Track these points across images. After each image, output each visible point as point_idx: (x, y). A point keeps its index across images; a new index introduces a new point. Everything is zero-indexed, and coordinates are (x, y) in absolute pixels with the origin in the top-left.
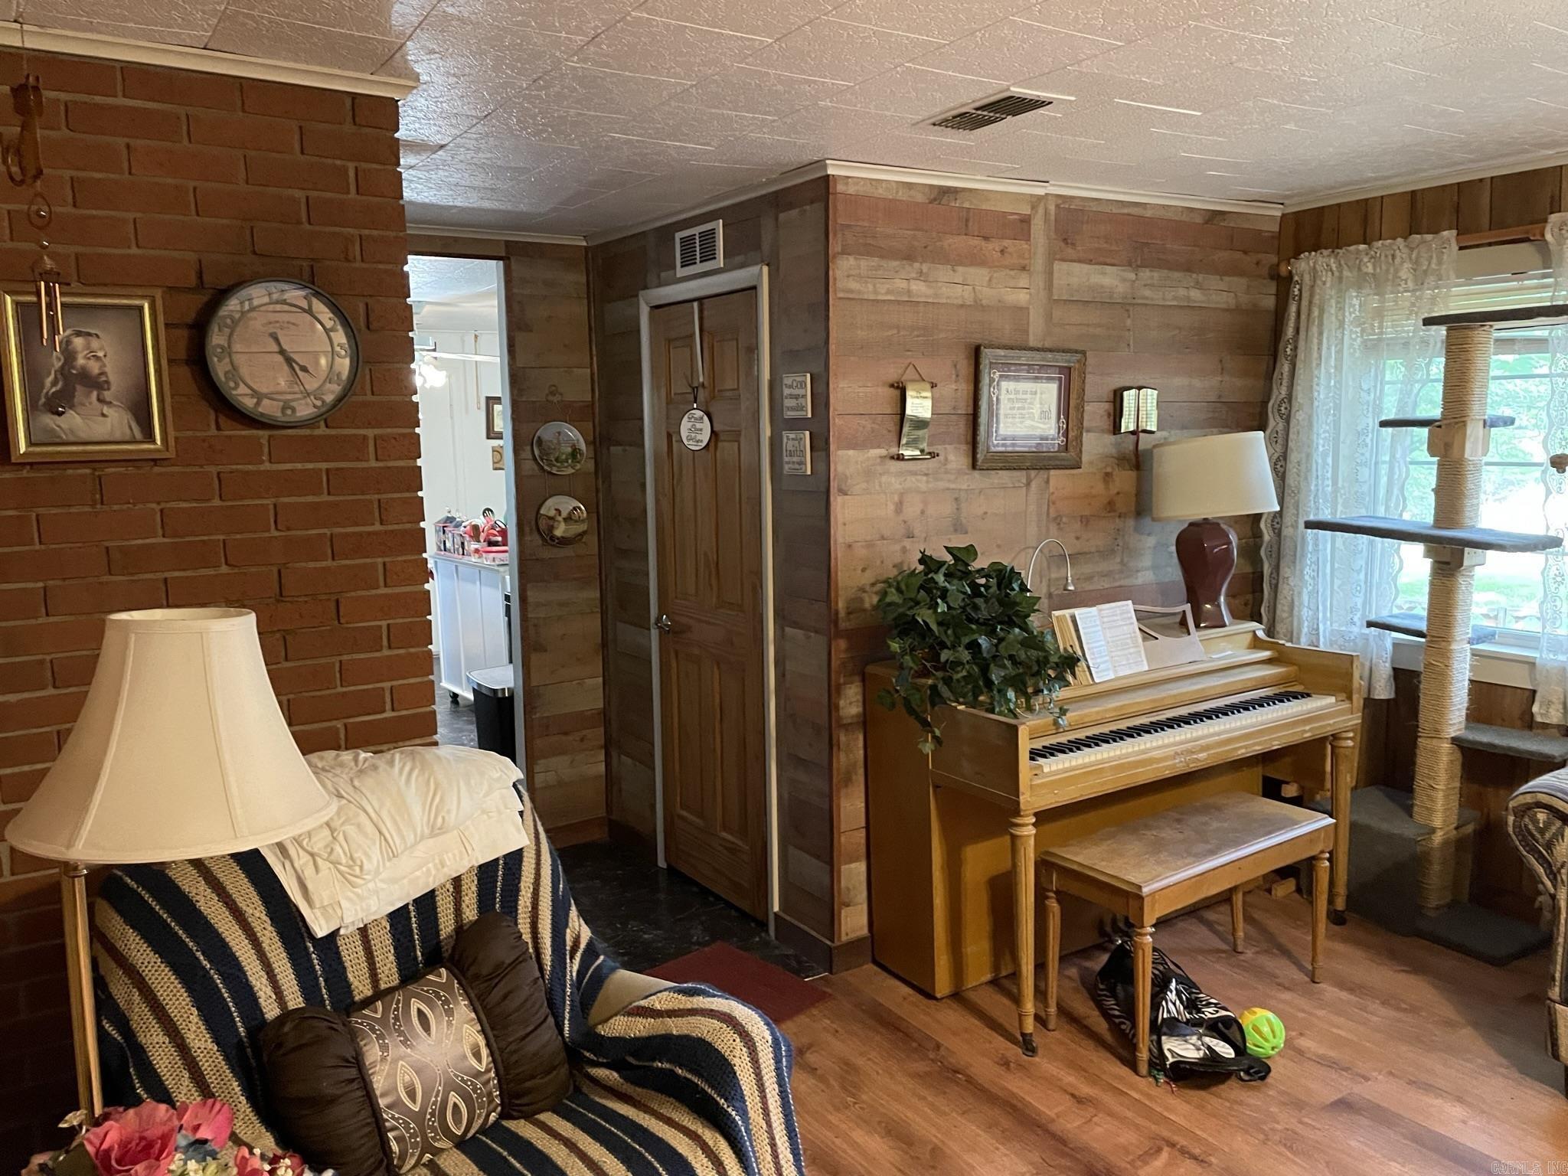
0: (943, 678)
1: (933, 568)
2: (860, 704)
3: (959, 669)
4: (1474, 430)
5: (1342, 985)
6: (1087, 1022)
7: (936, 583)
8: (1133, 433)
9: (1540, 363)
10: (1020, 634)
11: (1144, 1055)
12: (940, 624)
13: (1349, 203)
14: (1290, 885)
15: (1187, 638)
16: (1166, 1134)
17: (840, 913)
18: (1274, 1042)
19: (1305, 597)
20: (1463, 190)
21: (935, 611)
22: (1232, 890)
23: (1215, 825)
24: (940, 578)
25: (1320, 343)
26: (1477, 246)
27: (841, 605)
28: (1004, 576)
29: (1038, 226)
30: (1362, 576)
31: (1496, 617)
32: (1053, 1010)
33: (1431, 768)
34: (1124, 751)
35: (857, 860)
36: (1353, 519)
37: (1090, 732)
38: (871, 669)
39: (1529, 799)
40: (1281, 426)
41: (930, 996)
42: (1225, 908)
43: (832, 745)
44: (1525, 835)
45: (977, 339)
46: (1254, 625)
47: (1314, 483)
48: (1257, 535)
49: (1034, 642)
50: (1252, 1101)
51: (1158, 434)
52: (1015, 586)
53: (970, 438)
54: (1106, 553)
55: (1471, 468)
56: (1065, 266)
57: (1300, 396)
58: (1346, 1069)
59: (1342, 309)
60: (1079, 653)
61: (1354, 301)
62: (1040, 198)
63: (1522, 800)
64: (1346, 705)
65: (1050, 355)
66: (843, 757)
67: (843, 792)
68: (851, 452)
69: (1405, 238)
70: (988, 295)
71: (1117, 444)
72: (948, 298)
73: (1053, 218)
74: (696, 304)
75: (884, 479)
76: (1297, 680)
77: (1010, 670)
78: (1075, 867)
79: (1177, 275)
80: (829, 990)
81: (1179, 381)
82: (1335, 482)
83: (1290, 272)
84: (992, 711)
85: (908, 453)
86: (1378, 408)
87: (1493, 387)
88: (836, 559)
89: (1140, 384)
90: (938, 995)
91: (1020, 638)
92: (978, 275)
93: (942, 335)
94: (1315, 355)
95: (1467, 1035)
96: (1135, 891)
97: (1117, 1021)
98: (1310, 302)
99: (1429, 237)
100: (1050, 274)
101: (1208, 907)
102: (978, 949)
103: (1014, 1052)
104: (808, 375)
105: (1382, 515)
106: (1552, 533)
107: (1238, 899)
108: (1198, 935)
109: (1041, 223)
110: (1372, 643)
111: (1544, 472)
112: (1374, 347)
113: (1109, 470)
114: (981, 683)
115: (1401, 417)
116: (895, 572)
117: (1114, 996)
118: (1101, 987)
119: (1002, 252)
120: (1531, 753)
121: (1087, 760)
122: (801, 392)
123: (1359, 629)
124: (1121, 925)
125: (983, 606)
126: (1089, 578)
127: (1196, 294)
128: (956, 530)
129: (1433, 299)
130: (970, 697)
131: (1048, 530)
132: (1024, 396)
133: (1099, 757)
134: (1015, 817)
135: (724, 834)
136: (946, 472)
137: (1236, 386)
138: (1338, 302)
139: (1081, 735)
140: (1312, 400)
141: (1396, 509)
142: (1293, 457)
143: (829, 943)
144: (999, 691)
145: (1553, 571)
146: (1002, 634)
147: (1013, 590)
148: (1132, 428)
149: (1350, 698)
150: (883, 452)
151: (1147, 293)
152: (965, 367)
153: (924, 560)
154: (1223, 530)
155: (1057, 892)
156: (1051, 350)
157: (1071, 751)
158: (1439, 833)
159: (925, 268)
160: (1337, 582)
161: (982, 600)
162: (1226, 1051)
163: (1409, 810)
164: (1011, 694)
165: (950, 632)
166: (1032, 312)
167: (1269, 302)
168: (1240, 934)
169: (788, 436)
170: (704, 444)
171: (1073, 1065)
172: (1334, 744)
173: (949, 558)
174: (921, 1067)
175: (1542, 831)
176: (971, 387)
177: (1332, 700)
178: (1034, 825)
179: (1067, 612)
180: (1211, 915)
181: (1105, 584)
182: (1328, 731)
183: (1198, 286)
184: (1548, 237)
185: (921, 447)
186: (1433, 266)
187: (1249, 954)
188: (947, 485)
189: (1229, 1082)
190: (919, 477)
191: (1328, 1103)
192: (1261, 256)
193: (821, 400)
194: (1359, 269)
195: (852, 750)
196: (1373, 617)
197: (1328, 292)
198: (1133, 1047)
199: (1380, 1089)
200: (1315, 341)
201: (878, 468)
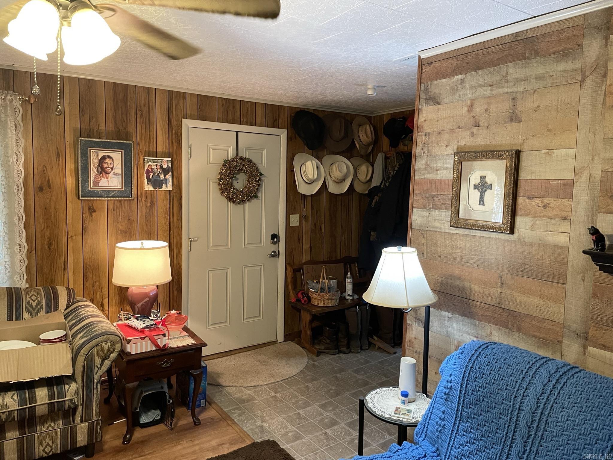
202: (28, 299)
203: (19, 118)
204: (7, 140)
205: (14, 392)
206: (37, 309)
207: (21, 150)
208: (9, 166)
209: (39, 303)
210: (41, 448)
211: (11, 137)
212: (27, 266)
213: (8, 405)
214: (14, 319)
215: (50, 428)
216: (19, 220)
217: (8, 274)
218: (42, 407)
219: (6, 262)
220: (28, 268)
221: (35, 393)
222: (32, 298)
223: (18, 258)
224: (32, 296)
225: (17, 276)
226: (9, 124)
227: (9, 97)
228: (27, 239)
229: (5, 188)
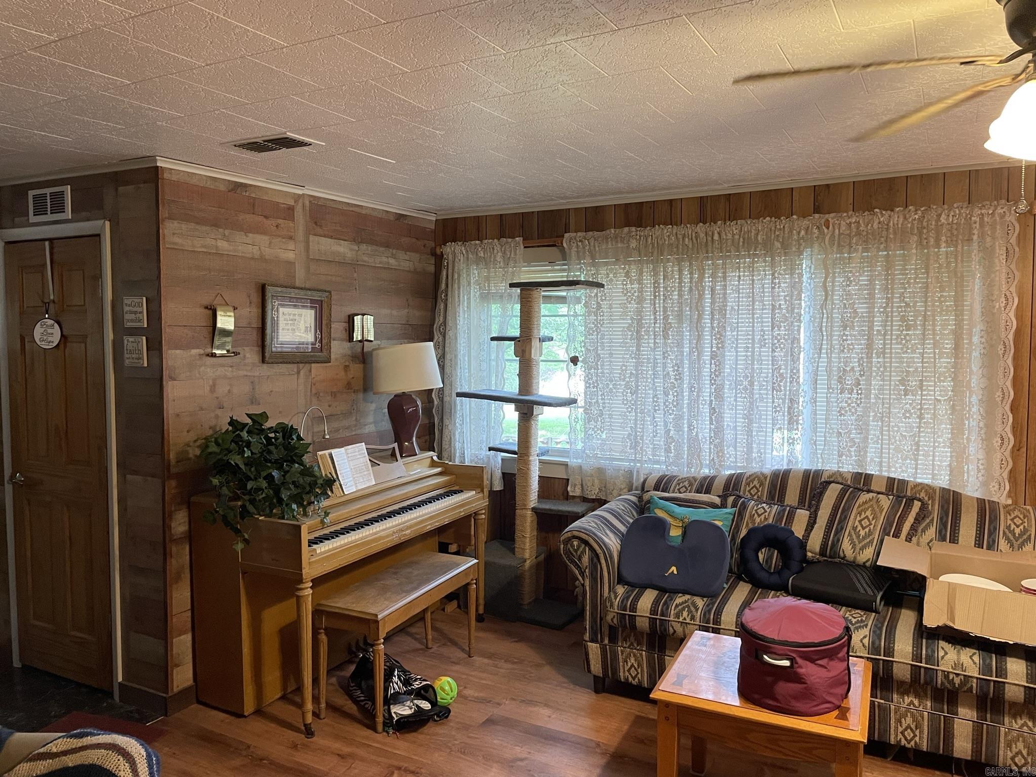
0: (249, 500)
1: (239, 427)
2: (187, 524)
3: (260, 493)
4: (535, 343)
5: (484, 655)
6: (346, 709)
7: (241, 438)
8: (360, 341)
9: (563, 309)
10: (298, 468)
11: (380, 719)
12: (246, 465)
13: (470, 217)
14: (454, 603)
15: (395, 464)
16: (396, 763)
17: (172, 671)
18: (452, 694)
19: (457, 436)
20: (525, 217)
21: (243, 456)
22: (424, 611)
23: (416, 572)
24: (244, 434)
25: (459, 294)
26: (533, 247)
27: (171, 456)
28: (287, 432)
29: (299, 213)
30: (485, 423)
31: (547, 443)
32: (323, 705)
33: (523, 526)
34: (364, 535)
35: (185, 633)
36: (480, 391)
37: (343, 525)
38: (193, 499)
39: (569, 534)
40: (441, 339)
41: (240, 716)
42: (420, 624)
43: (166, 555)
44: (568, 553)
45: (263, 280)
46: (431, 453)
47: (459, 371)
48: (431, 401)
49: (307, 472)
50: (441, 731)
51: (374, 343)
52: (294, 437)
53: (260, 343)
54: (347, 414)
55: (535, 363)
56: (316, 238)
57: (450, 322)
58: (489, 702)
59: (468, 275)
60: (335, 477)
61: (475, 272)
62: (299, 196)
63: (566, 536)
64: (481, 495)
65: (309, 293)
66: (174, 561)
67: (174, 586)
68: (178, 352)
69: (499, 240)
70: (268, 252)
71: (352, 348)
72: (243, 252)
73: (308, 209)
74: (47, 243)
75: (202, 369)
76: (455, 484)
77: (294, 491)
78: (337, 611)
79: (382, 249)
80: (165, 728)
81: (385, 311)
82: (470, 371)
83: (442, 252)
84: (283, 518)
85: (218, 352)
86: (489, 331)
87: (543, 320)
88: (168, 424)
89: (363, 312)
90: (246, 714)
91: (299, 470)
92: (263, 239)
93: (240, 276)
94: (457, 300)
95: (547, 670)
96: (373, 618)
97: (363, 703)
98: (453, 270)
99: (510, 240)
100: (307, 242)
101: (410, 626)
102: (272, 677)
103: (300, 738)
104: (144, 298)
105: (493, 388)
106: (572, 397)
107: (428, 616)
108: (407, 642)
109: (301, 210)
110: (491, 460)
111: (567, 365)
112: (486, 297)
113: (347, 364)
114: (275, 501)
115: (500, 335)
116: (211, 432)
117: (360, 688)
118: (352, 685)
119: (277, 226)
120: (569, 512)
121: (342, 542)
122: (139, 310)
123: (485, 453)
124: (361, 645)
125: (274, 451)
126: (337, 430)
127: (392, 261)
128: (252, 403)
129: (513, 273)
130: (268, 510)
131: (311, 401)
132: (295, 318)
133: (350, 539)
134: (299, 584)
135: (73, 633)
136: (245, 365)
137: (417, 315)
138: (467, 271)
139: (338, 527)
140: (456, 324)
141: (500, 385)
142: (448, 356)
143: (164, 695)
144: (287, 505)
145: (574, 416)
146: (287, 469)
147: (293, 439)
148: (359, 339)
149: (482, 491)
150: (202, 352)
151: (366, 259)
152: (256, 298)
153: (232, 422)
154: (413, 398)
155: (326, 629)
156: (310, 290)
157: (333, 538)
158: (528, 562)
159: (227, 232)
160: (473, 427)
161: (273, 447)
162: (426, 705)
163: (512, 550)
164: (294, 506)
165: (253, 469)
166: (297, 265)
167: (432, 269)
168: (430, 637)
169: (129, 341)
170: (55, 345)
171: (337, 737)
172: (476, 518)
173: (249, 421)
174: (237, 762)
175: (576, 551)
176: (260, 311)
177: (474, 492)
178: (311, 587)
179: (327, 452)
180: (413, 630)
181: (347, 434)
182: (473, 510)
183: (393, 256)
184: (565, 245)
185: (228, 348)
186: (512, 256)
187: (435, 648)
188: (245, 373)
189: (429, 724)
190: (226, 368)
191: (481, 722)
192: (426, 242)
193: (155, 315)
194: (477, 254)
195: (181, 557)
196: (491, 445)
197: (462, 265)
198: (373, 717)
199: (508, 709)
200: (457, 292)
201: (198, 362)
202: (1009, 522)
203: (1013, 240)
204: (993, 275)
205: (975, 651)
206: (1021, 540)
207: (1013, 289)
208: (993, 314)
209: (1025, 530)
210: (1009, 753)
211: (999, 270)
212: (1011, 471)
213: (964, 666)
214: (985, 547)
215: (1025, 728)
216: (1003, 398)
217: (980, 479)
218: (1016, 688)
219: (979, 460)
220: (1012, 474)
221: (1006, 663)
222: (1015, 521)
223: (998, 456)
224: (1015, 517)
225: (994, 484)
226: (998, 251)
227: (999, 211)
228: (1014, 428)
229: (984, 348)
